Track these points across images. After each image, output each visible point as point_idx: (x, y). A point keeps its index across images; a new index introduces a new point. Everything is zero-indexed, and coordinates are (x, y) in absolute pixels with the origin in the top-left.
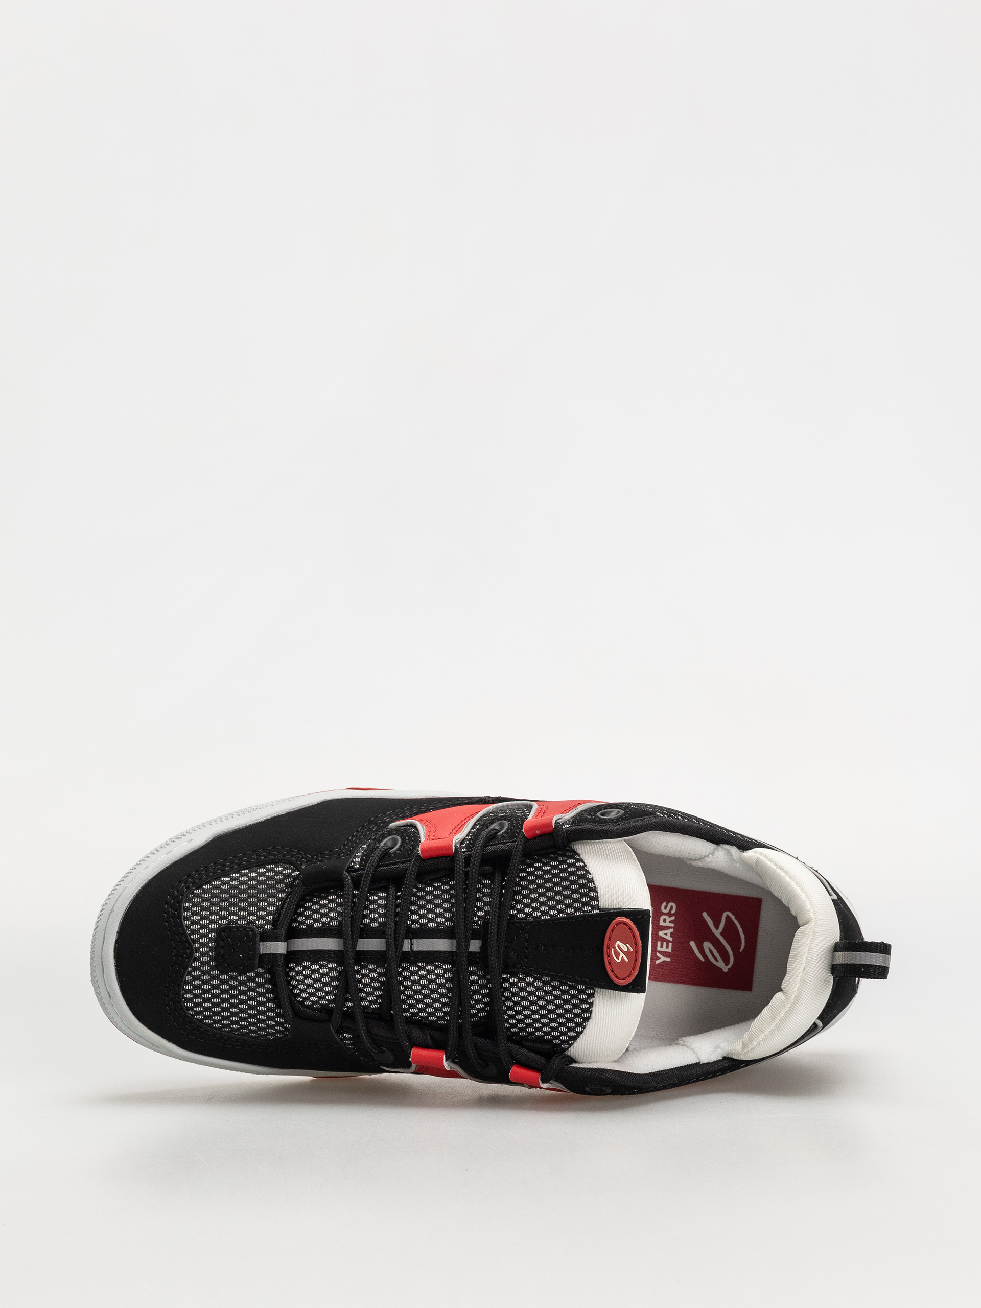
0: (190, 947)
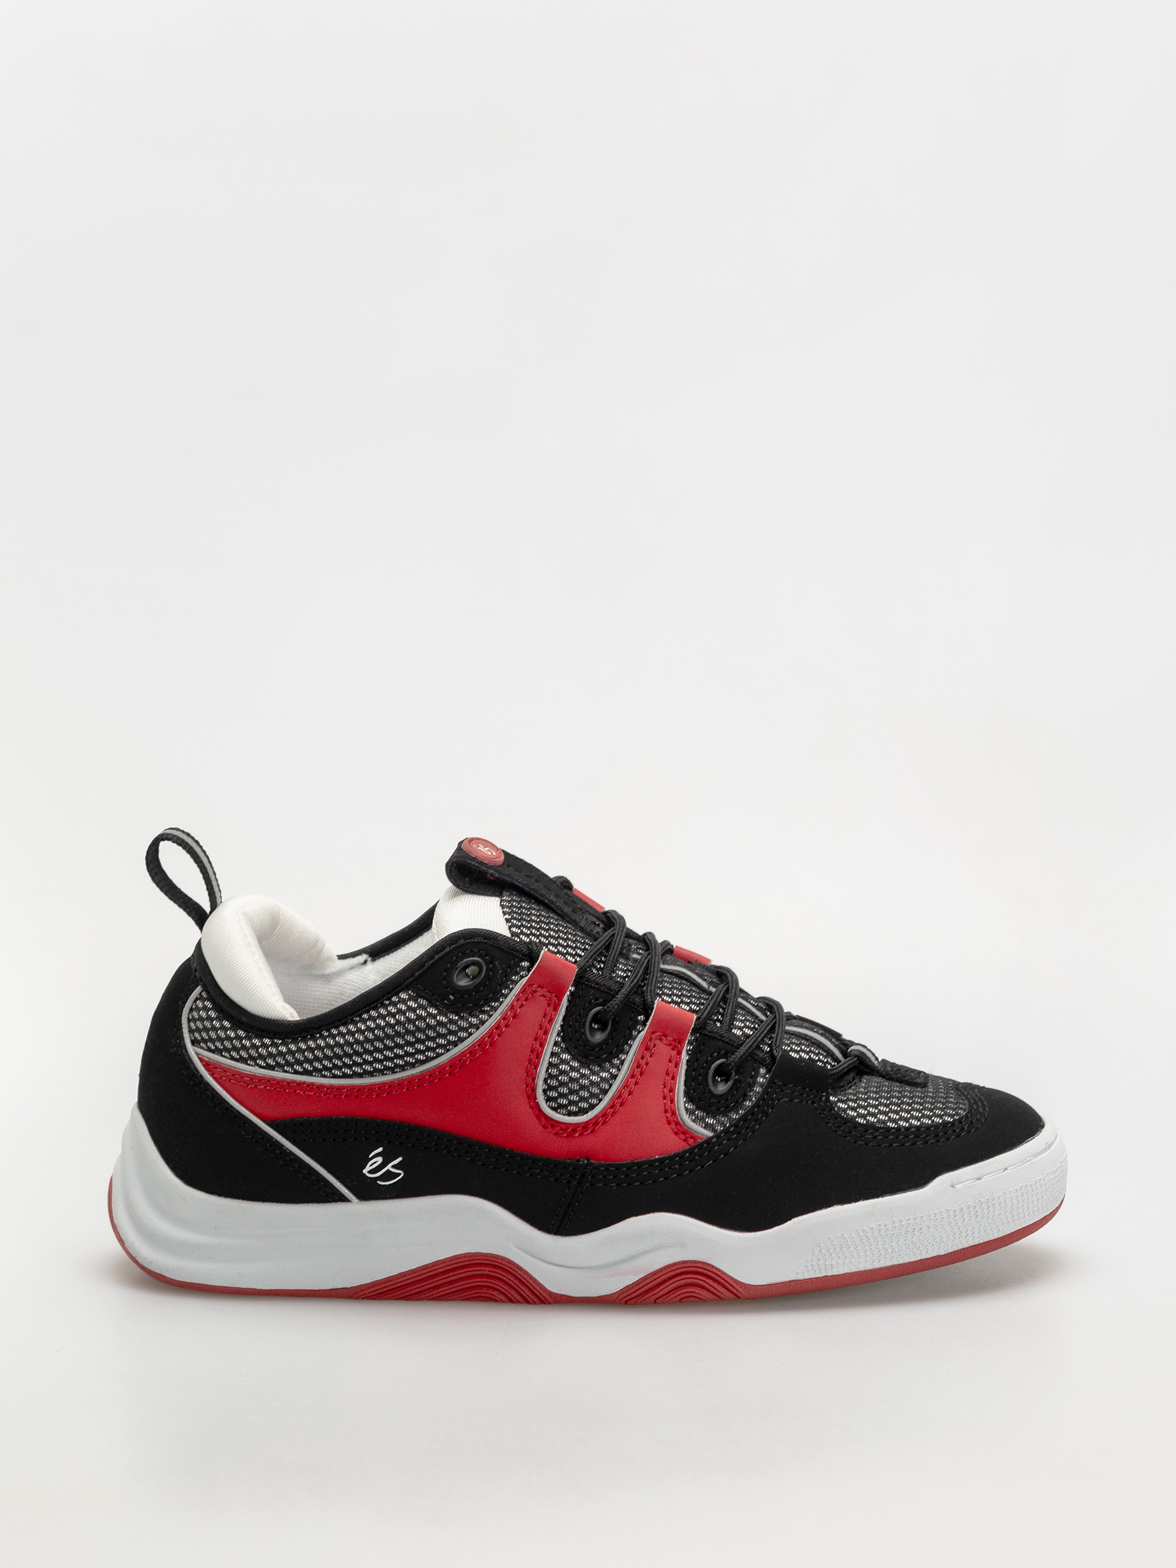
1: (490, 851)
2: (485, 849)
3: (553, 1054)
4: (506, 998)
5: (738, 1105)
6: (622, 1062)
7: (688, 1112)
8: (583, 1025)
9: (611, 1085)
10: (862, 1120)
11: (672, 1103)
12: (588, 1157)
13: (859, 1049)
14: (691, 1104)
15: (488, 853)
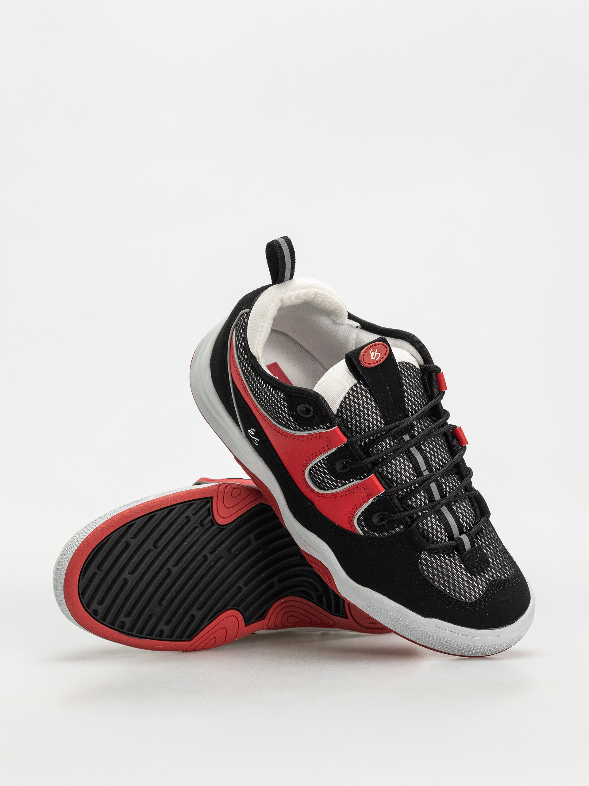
0: (491, 583)
1: (377, 356)
2: (376, 354)
3: (320, 462)
4: (314, 430)
5: (381, 532)
6: (346, 484)
7: (358, 519)
8: (338, 462)
9: (336, 488)
10: (426, 574)
11: (355, 512)
12: (312, 503)
13: (465, 538)
14: (362, 518)
15: (373, 358)
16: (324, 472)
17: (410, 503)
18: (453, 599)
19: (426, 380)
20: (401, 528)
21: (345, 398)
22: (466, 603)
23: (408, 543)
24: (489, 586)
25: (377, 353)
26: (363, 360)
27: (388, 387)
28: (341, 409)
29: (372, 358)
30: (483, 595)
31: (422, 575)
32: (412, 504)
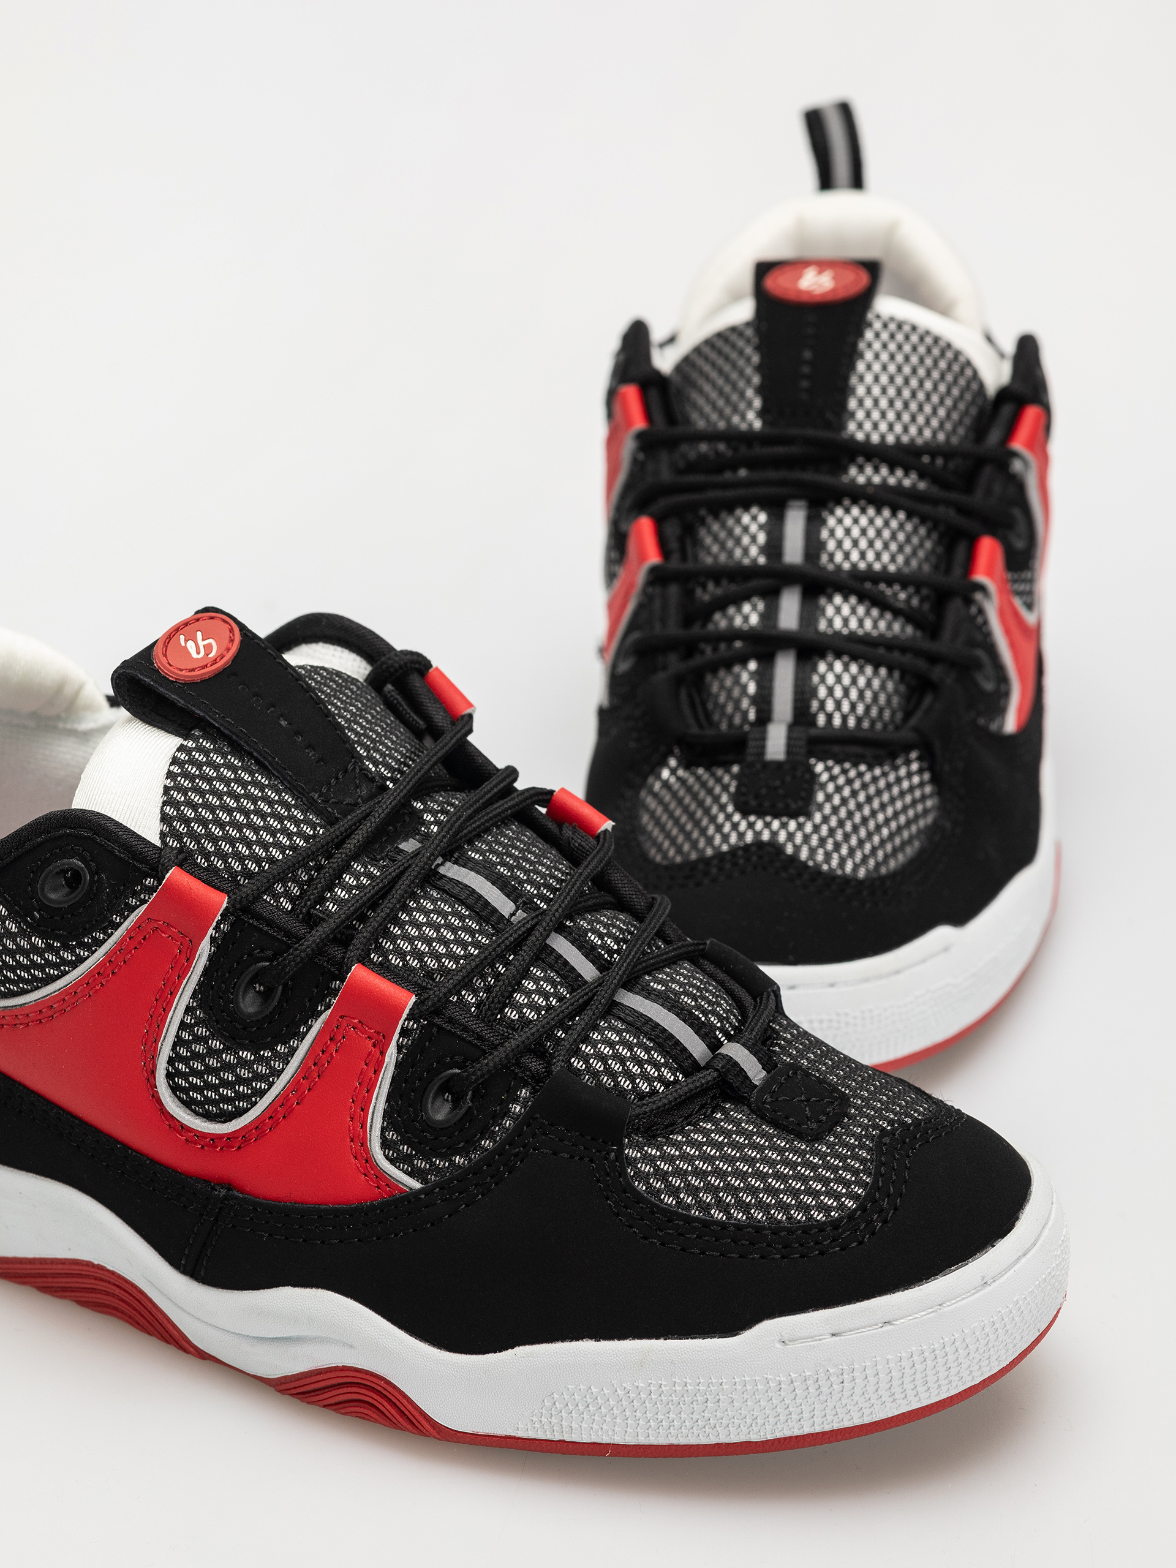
0: (880, 1144)
1: (208, 648)
2: (201, 644)
3: (183, 1026)
4: (116, 928)
5: (471, 1144)
6: (293, 1051)
7: (385, 1144)
8: (234, 989)
9: (271, 1085)
10: (670, 1200)
11: (363, 1126)
12: (229, 1186)
13: (736, 1051)
14: (391, 1135)
15: (198, 653)
16: (212, 1052)
17: (514, 1015)
18: (790, 1231)
19: (396, 699)
20: (524, 1098)
21: (166, 790)
22: (835, 1224)
23: (568, 1131)
24: (880, 1153)
25: (203, 640)
26: (171, 665)
27: (283, 723)
28: (170, 825)
29: (194, 655)
30: (875, 1181)
31: (657, 1206)
32: (522, 1016)
